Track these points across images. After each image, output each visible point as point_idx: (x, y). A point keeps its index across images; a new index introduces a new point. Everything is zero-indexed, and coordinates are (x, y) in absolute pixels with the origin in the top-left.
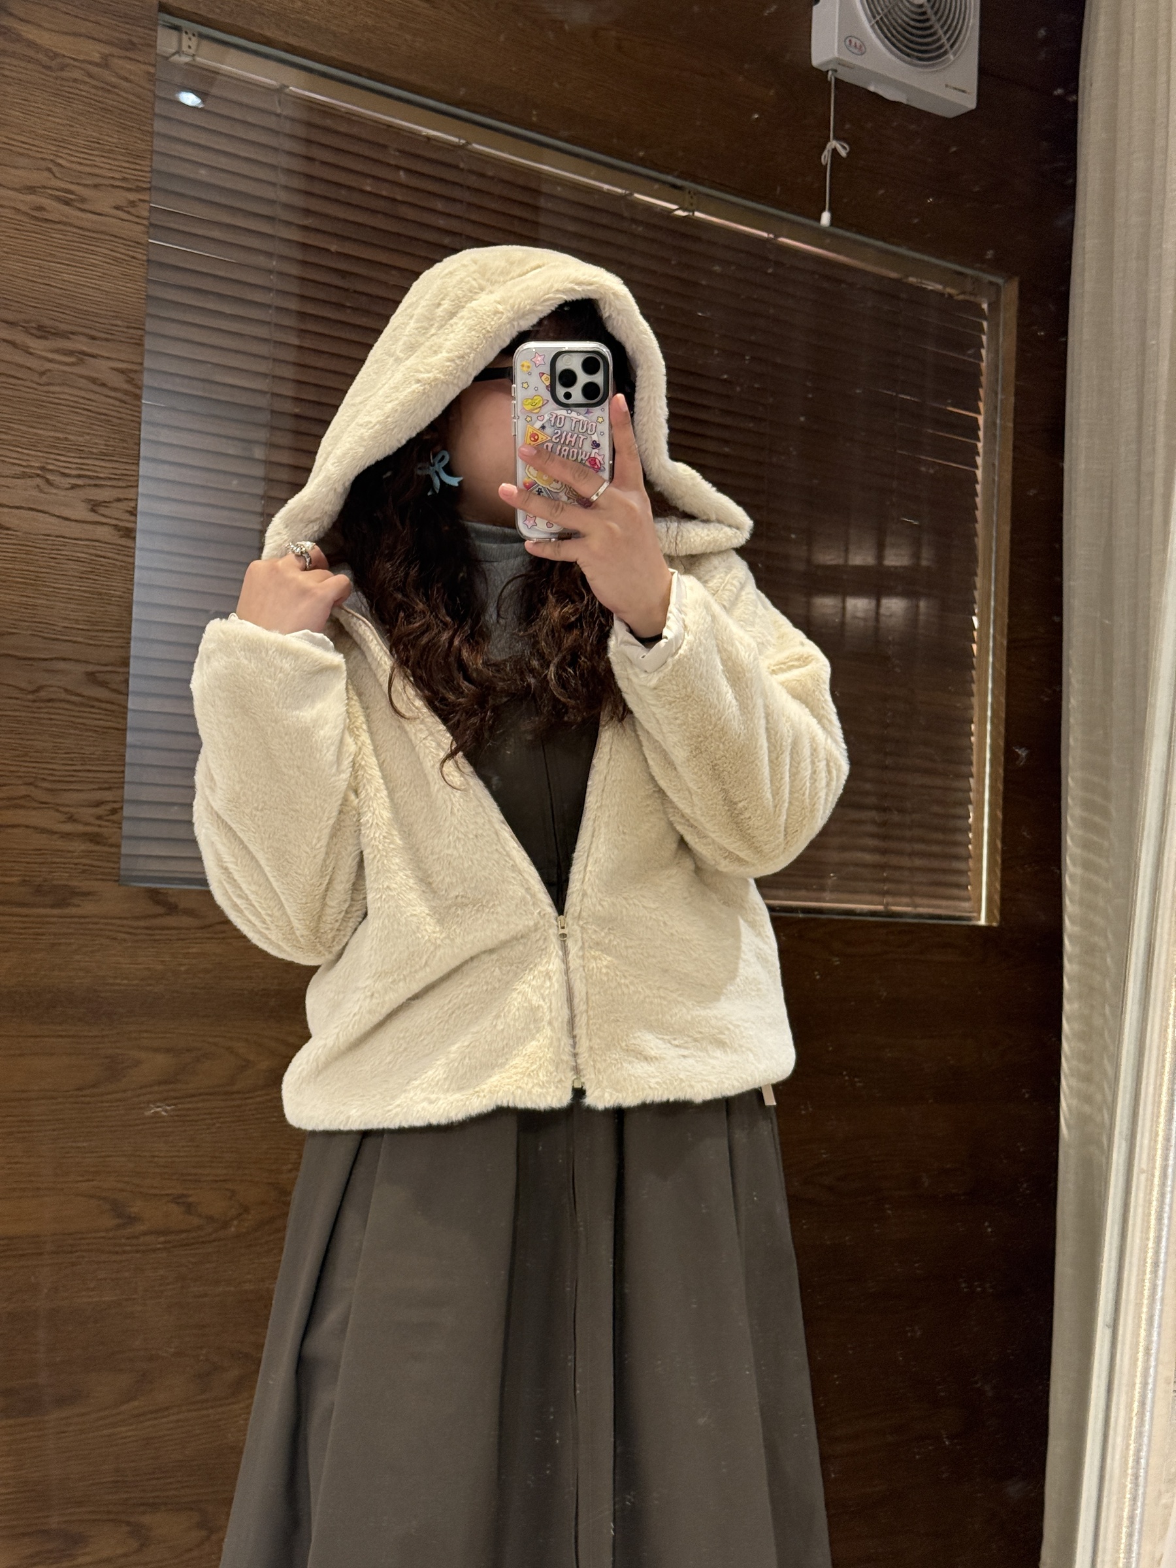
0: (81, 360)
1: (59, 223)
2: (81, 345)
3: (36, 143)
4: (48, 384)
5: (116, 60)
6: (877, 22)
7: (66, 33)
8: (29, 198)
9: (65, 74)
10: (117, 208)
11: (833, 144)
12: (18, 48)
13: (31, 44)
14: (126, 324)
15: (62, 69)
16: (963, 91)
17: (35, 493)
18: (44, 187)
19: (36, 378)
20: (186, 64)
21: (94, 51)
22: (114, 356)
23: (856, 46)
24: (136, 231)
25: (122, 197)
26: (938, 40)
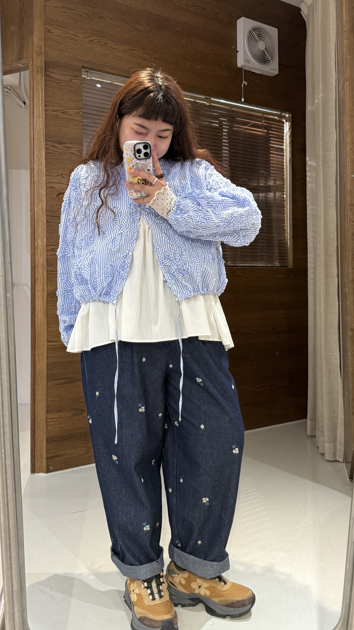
0: (69, 149)
1: (62, 118)
2: (68, 145)
3: (56, 100)
4: (62, 155)
5: (73, 80)
6: (253, 56)
7: (61, 75)
8: (55, 113)
9: (62, 84)
10: (75, 113)
11: (244, 82)
12: (50, 79)
13: (53, 78)
14: (78, 140)
15: (61, 83)
16: (275, 70)
17: (60, 179)
18: (58, 110)
19: (59, 153)
20: (90, 79)
21: (68, 78)
22: (76, 147)
23: (248, 61)
24: (79, 119)
25: (76, 111)
26: (268, 58)
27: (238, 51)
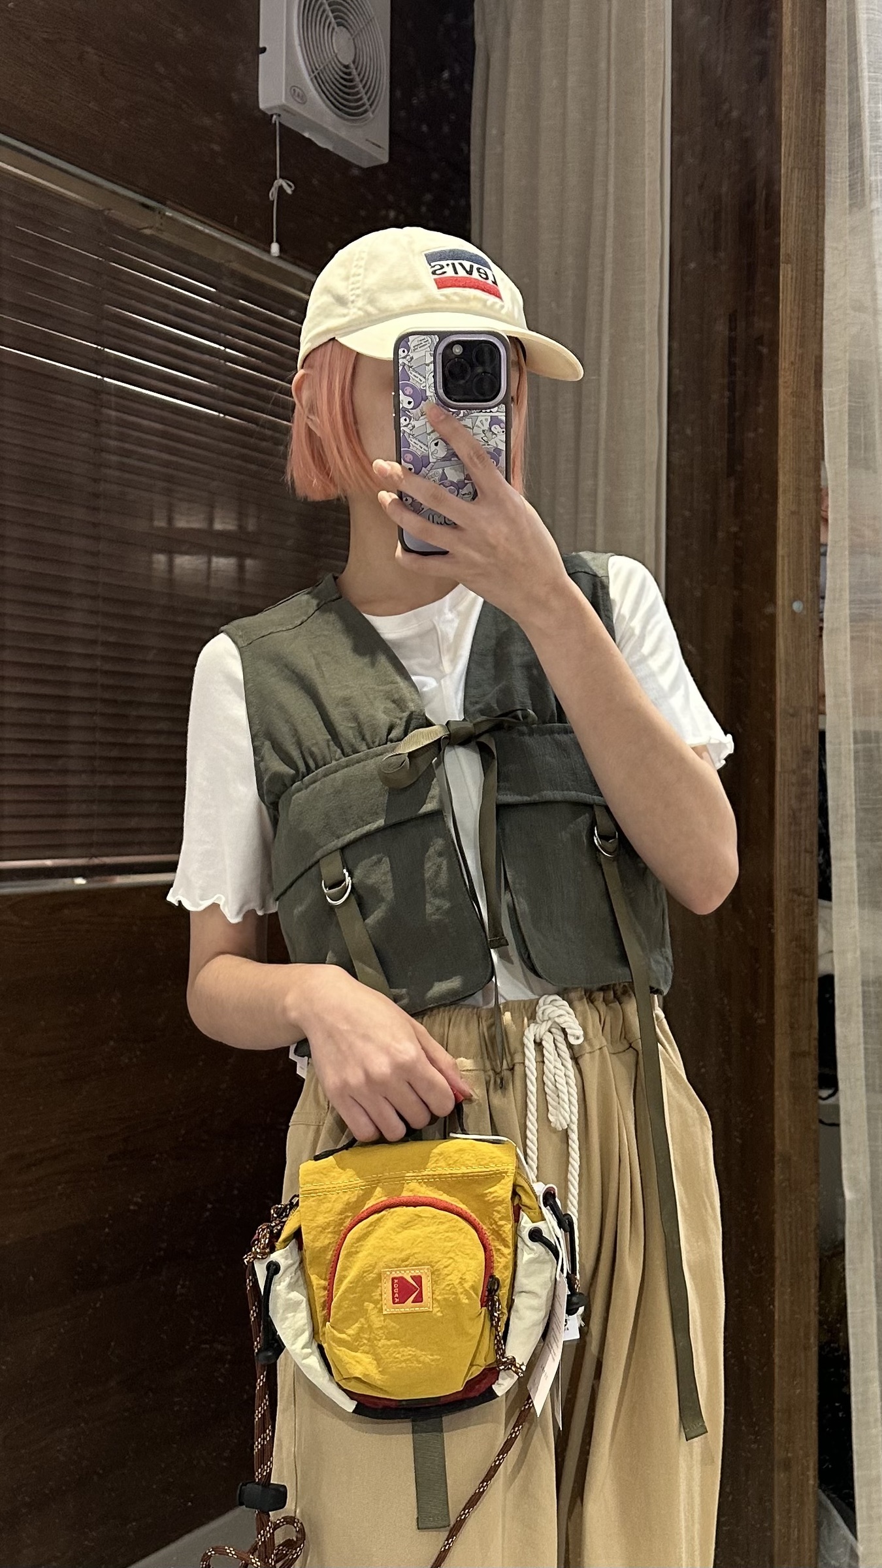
6: (316, 77)
11: (280, 182)
16: (379, 147)
23: (298, 95)
26: (361, 99)
27: (264, 50)
